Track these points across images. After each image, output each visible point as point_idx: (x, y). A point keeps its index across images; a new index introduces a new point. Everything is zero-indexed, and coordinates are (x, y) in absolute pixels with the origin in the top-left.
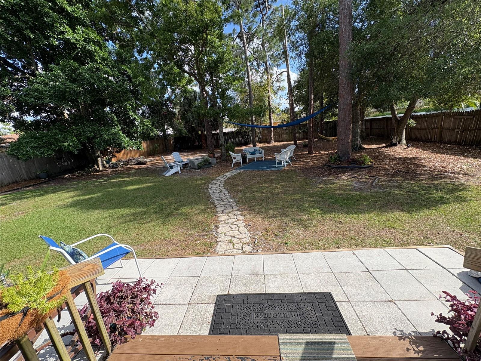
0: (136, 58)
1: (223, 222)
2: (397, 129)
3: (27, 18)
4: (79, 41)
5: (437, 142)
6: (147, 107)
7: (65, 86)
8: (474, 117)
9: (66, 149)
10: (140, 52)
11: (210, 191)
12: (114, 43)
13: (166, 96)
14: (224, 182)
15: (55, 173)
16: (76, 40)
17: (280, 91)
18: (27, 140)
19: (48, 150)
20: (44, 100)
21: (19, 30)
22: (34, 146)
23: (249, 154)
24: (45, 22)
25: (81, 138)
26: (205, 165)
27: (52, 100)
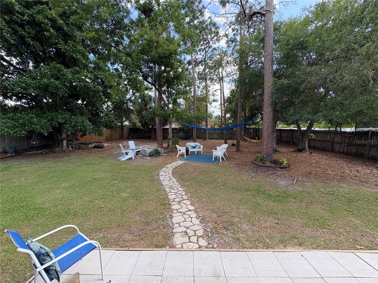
0: (109, 68)
1: (176, 211)
2: (302, 139)
3: (31, 30)
4: (68, 51)
5: (330, 151)
6: (112, 103)
7: (50, 81)
8: (355, 136)
9: (38, 130)
10: (113, 64)
11: (160, 178)
12: (94, 55)
13: (128, 97)
14: (172, 170)
15: (22, 150)
16: (66, 50)
17: (214, 102)
18: (5, 121)
19: (21, 130)
20: (29, 90)
21: (22, 38)
22: (9, 126)
23: (191, 148)
24: (45, 35)
25: (53, 123)
26: (156, 154)
27: (36, 91)
